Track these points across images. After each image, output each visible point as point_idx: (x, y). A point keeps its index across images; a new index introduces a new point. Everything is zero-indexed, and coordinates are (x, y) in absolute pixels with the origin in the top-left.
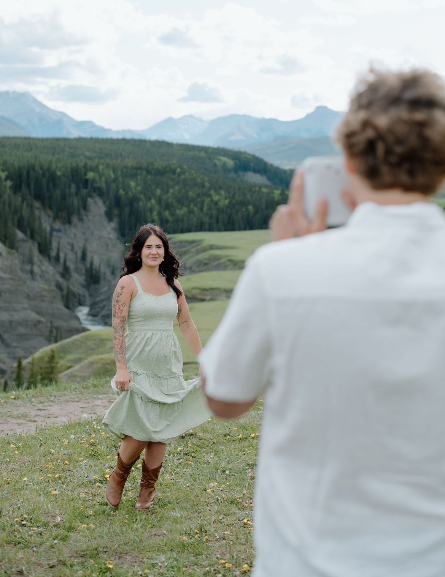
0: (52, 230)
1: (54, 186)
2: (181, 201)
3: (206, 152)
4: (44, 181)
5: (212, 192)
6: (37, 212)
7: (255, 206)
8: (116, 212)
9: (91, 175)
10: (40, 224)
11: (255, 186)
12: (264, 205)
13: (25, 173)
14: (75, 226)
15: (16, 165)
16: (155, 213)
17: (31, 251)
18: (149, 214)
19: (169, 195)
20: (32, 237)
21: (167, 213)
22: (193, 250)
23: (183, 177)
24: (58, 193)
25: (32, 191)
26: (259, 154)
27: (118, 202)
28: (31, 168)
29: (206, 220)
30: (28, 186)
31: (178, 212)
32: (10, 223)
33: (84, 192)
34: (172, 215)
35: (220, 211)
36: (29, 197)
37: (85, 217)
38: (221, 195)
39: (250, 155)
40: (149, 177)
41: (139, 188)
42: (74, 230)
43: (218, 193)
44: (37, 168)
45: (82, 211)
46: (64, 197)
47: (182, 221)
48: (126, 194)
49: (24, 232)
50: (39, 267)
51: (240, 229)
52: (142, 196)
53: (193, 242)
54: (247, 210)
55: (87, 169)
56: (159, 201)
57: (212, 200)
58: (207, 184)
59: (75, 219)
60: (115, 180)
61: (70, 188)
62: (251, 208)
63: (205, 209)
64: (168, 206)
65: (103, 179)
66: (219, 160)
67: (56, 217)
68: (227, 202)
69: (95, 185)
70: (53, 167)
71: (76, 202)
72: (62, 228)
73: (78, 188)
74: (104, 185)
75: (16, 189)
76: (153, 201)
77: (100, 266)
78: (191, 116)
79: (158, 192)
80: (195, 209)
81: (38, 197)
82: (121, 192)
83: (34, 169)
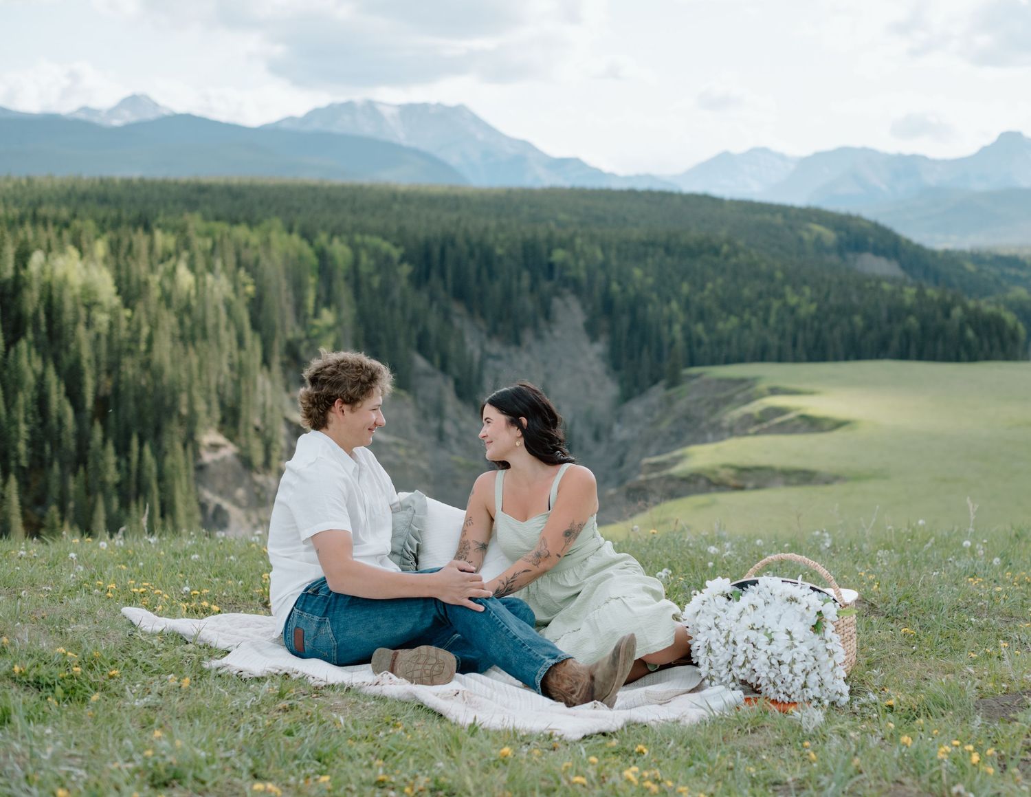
0: (486, 356)
1: (491, 275)
2: (728, 305)
3: (785, 216)
4: (472, 267)
5: (788, 289)
6: (457, 322)
7: (866, 316)
8: (604, 323)
9: (559, 255)
10: (462, 344)
11: (869, 280)
12: (884, 314)
13: (436, 250)
14: (529, 349)
15: (421, 236)
16: (677, 328)
17: (440, 393)
18: (665, 329)
19: (706, 293)
20: (444, 368)
21: (700, 328)
22: (739, 396)
23: (733, 260)
24: (496, 288)
25: (450, 284)
26: (885, 221)
27: (608, 306)
28: (448, 241)
29: (773, 340)
30: (443, 275)
31: (720, 325)
32: (401, 342)
33: (546, 286)
34: (710, 330)
35: (800, 325)
36: (442, 294)
37: (546, 333)
38: (802, 294)
39: (868, 222)
40: (669, 260)
41: (650, 280)
42: (526, 358)
43: (797, 290)
44: (460, 241)
45: (542, 322)
46: (508, 296)
47: (729, 343)
48: (624, 291)
49: (428, 357)
50: (455, 423)
51: (836, 359)
52: (654, 296)
53: (742, 381)
54: (851, 323)
55: (552, 244)
56: (687, 305)
57: (785, 304)
58: (779, 275)
59: (528, 336)
60: (604, 266)
61: (519, 279)
62: (858, 320)
63: (772, 320)
64: (702, 315)
65: (582, 263)
66: (809, 230)
67: (493, 333)
68: (813, 307)
69: (567, 274)
70: (490, 239)
71: (528, 303)
72: (504, 352)
73: (535, 281)
74: (583, 275)
75: (420, 279)
76: (674, 305)
77: (572, 424)
78: (765, 150)
79: (685, 288)
80: (754, 320)
81: (460, 294)
82: (615, 287)
83: (453, 243)
